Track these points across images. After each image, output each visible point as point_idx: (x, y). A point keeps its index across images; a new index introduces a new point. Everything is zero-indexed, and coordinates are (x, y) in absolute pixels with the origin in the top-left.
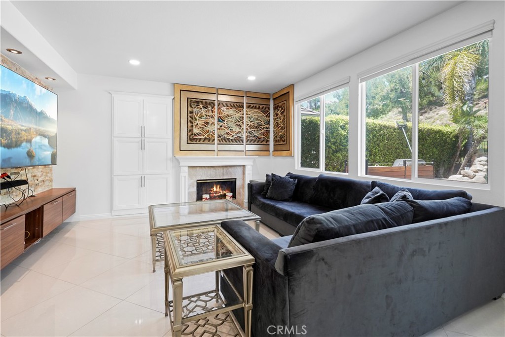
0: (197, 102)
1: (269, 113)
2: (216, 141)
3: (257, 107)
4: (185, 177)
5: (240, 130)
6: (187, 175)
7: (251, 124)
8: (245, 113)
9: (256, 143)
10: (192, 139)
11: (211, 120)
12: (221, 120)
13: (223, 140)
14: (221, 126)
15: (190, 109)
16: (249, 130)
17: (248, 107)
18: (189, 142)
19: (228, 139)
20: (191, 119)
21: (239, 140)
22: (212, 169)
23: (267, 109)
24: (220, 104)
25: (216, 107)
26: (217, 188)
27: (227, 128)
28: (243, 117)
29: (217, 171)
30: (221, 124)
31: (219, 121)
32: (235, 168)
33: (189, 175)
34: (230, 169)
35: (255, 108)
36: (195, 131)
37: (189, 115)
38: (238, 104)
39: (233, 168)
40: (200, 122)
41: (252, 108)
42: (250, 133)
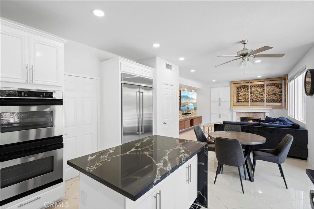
0: (240, 87)
1: (281, 87)
2: (249, 102)
3: (273, 85)
4: (235, 116)
5: (263, 97)
6: (236, 115)
7: (269, 93)
8: (265, 89)
9: (272, 102)
10: (238, 101)
11: (247, 93)
12: (251, 93)
13: (253, 101)
14: (252, 96)
15: (237, 90)
16: (268, 96)
17: (267, 85)
18: (237, 102)
19: (256, 101)
20: (238, 94)
21: (262, 101)
22: (248, 113)
23: (280, 85)
24: (251, 86)
25: (249, 88)
26: (251, 121)
27: (255, 96)
28: (264, 91)
29: (250, 114)
30: (252, 95)
31: (250, 93)
32: (260, 113)
33: (237, 115)
34: (257, 114)
35: (272, 85)
36: (239, 98)
37: (237, 92)
38: (261, 85)
39: (258, 114)
40: (242, 95)
41: (270, 86)
42: (268, 97)
